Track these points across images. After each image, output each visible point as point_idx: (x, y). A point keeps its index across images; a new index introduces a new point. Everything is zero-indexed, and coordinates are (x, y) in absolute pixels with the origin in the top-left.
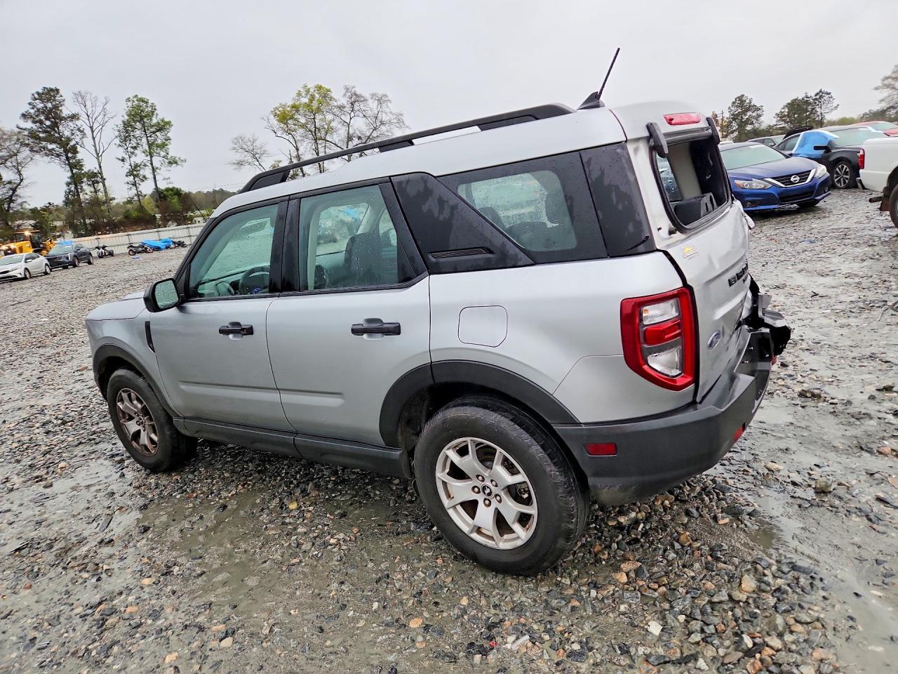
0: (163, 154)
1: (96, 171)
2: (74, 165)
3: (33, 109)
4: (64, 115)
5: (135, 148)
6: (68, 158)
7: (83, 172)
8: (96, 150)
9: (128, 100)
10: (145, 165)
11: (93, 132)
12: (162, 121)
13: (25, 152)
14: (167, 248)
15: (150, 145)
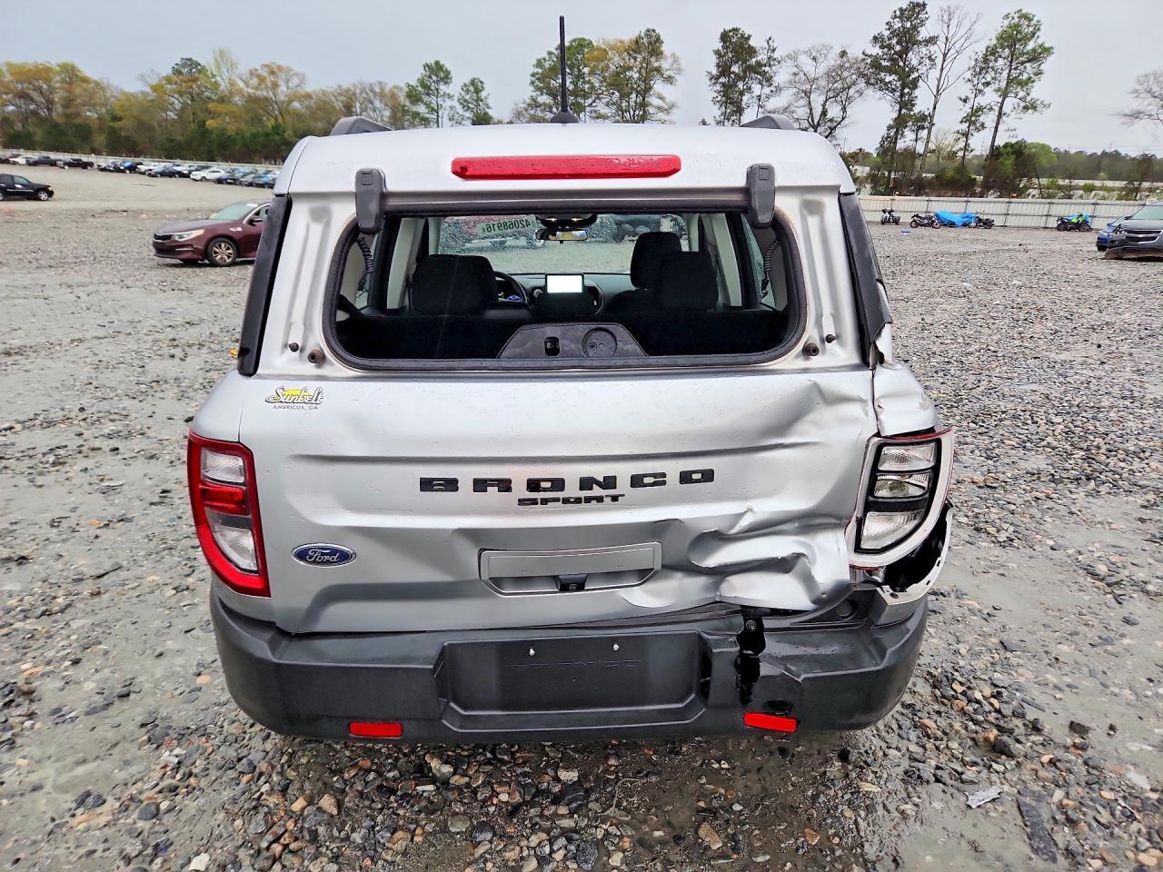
0: (1021, 94)
1: (927, 113)
2: (905, 103)
3: (889, 29)
4: (919, 38)
5: (987, 84)
6: (902, 95)
7: (912, 113)
8: (938, 86)
9: (1007, 16)
10: (991, 109)
11: (944, 60)
12: (1041, 46)
13: (862, 84)
14: (965, 225)
15: (1010, 81)
